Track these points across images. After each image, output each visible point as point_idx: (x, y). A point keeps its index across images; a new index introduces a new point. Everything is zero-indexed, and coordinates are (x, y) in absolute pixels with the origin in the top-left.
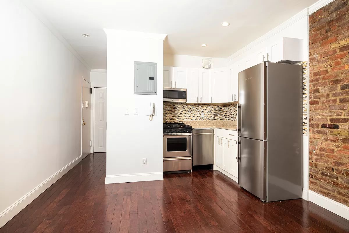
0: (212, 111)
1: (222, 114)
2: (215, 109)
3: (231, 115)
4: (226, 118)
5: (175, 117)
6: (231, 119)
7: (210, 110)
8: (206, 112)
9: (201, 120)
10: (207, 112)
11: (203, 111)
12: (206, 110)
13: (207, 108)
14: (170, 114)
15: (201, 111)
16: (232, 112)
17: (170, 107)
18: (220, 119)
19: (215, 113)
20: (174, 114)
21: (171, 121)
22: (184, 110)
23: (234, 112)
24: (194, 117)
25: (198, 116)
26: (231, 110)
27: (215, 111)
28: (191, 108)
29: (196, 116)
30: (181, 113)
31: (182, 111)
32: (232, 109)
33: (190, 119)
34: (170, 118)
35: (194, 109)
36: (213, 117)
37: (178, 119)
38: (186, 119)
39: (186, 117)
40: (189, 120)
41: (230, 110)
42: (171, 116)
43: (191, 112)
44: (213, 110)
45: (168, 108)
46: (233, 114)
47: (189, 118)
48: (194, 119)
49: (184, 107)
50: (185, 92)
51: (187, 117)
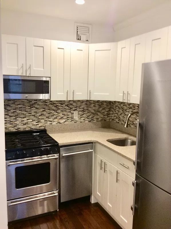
0: (90, 109)
1: (103, 111)
2: (94, 105)
3: (116, 115)
4: (109, 118)
5: (31, 120)
6: (117, 120)
7: (87, 106)
8: (80, 109)
9: (73, 122)
10: (83, 109)
11: (76, 108)
12: (81, 107)
13: (82, 104)
14: (24, 116)
15: (74, 109)
16: (117, 110)
17: (23, 105)
18: (100, 119)
19: (93, 111)
20: (30, 115)
21: (25, 126)
22: (47, 108)
23: (121, 110)
24: (62, 118)
25: (68, 116)
26: (117, 107)
27: (94, 108)
28: (57, 105)
29: (65, 117)
30: (43, 113)
31: (44, 109)
32: (119, 106)
33: (57, 122)
34: (23, 122)
35: (62, 105)
36: (90, 117)
37: (37, 124)
38: (50, 123)
39: (49, 119)
40: (54, 123)
41: (115, 106)
42: (25, 119)
43: (58, 111)
44: (90, 106)
45: (20, 106)
46: (120, 113)
47: (54, 120)
48: (62, 121)
49: (46, 104)
50: (47, 82)
51: (51, 119)
